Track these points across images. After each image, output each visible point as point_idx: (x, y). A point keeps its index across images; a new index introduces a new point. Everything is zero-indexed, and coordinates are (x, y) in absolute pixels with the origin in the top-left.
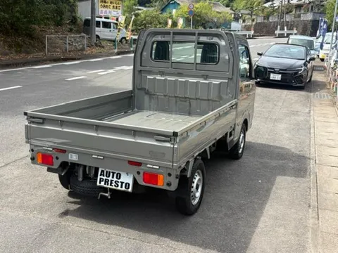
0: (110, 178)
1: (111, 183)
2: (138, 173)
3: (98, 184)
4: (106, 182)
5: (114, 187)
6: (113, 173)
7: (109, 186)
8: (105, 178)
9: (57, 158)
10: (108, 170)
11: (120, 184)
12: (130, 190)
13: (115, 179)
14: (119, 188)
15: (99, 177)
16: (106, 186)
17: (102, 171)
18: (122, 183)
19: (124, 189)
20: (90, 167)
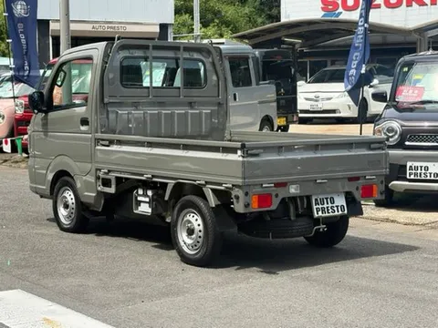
0: (325, 206)
1: (328, 210)
2: (357, 189)
3: (316, 215)
4: (323, 210)
5: (332, 214)
6: (327, 199)
7: (327, 214)
8: (320, 206)
9: (277, 196)
10: (321, 197)
11: (335, 209)
12: (346, 212)
13: (330, 205)
14: (336, 213)
15: (315, 207)
16: (324, 215)
17: (316, 200)
18: (337, 207)
19: (340, 212)
20: (300, 197)
